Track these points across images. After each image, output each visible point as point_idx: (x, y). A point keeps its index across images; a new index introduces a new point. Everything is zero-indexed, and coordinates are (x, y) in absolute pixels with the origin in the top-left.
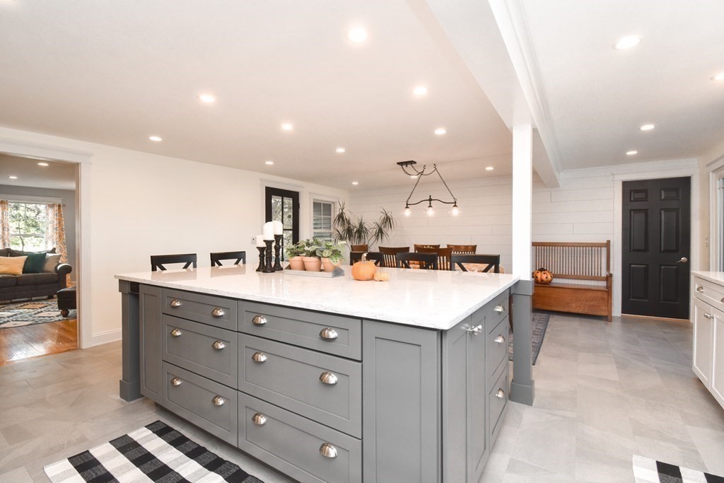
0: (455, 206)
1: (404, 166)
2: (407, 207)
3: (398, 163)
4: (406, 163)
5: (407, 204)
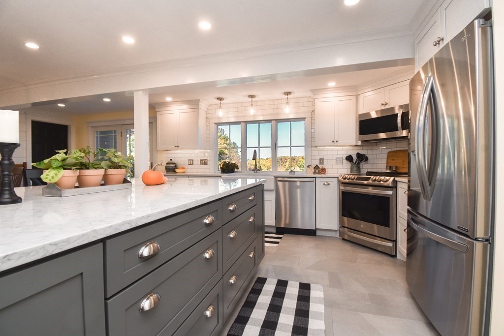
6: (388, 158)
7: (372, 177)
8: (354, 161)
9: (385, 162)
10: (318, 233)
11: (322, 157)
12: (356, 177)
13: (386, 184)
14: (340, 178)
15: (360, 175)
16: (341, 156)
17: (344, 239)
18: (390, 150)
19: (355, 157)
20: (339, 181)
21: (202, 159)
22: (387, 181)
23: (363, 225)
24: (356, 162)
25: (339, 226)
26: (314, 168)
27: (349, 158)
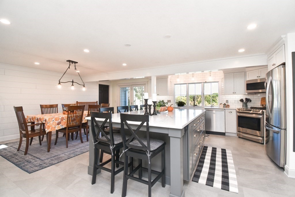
0: (84, 87)
1: (71, 63)
2: (59, 84)
3: (67, 61)
4: (73, 62)
5: (59, 82)
6: (261, 100)
7: (252, 110)
8: (244, 102)
9: (260, 103)
10: (226, 134)
11: (227, 100)
12: (245, 109)
13: (259, 113)
14: (237, 110)
15: (247, 108)
16: (237, 99)
17: (239, 137)
18: (262, 97)
19: (244, 100)
20: (237, 111)
21: (168, 100)
22: (259, 111)
23: (249, 131)
24: (245, 102)
25: (237, 131)
26: (224, 105)
27: (242, 100)
